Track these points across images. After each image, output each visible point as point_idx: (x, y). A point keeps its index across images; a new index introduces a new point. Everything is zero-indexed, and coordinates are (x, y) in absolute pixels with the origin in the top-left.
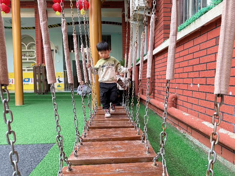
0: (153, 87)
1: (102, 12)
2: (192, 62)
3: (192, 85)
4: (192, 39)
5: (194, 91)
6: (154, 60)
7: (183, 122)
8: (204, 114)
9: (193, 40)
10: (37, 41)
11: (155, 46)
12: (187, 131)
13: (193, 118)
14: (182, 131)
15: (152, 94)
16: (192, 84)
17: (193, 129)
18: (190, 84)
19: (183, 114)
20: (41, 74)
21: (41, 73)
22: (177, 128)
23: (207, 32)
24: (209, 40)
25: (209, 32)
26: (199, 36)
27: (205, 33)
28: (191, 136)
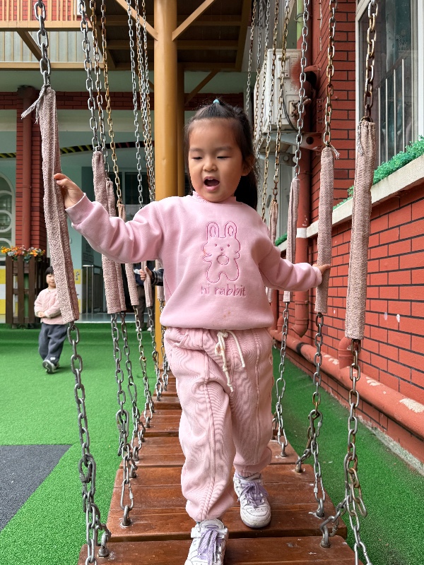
0: (310, 314)
2: (386, 264)
3: (386, 316)
4: (385, 214)
5: (390, 330)
6: (312, 250)
7: (371, 404)
8: (409, 382)
9: (387, 215)
10: (20, 190)
11: (315, 215)
12: (379, 424)
13: (385, 393)
14: (369, 425)
15: (308, 333)
16: (386, 313)
17: (390, 419)
18: (383, 313)
19: (368, 382)
20: (26, 275)
21: (26, 272)
23: (411, 203)
24: (415, 221)
25: (414, 202)
26: (397, 209)
27: (408, 204)
28: (386, 436)
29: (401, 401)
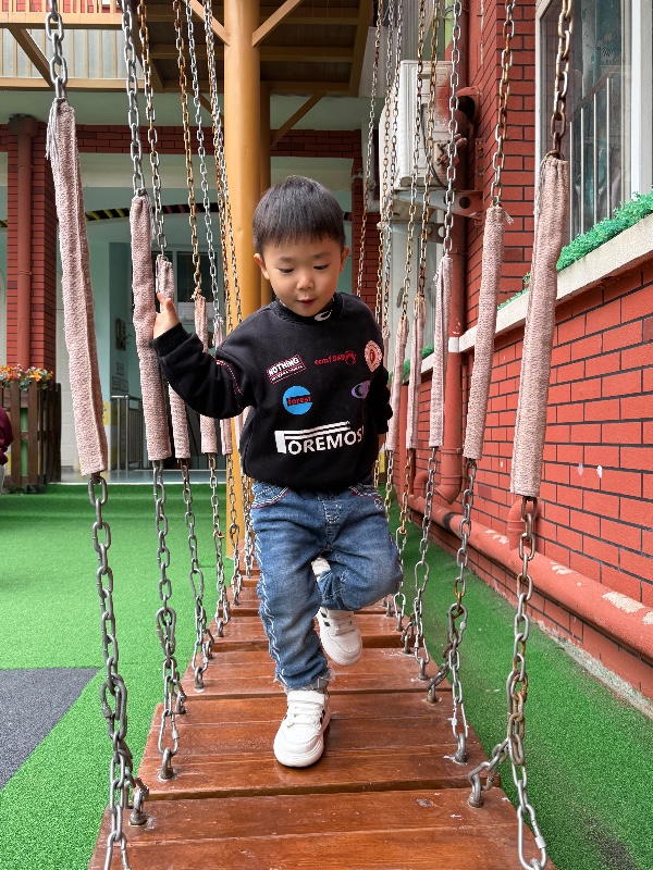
1: (273, 171)
2: (581, 390)
3: (580, 469)
4: (581, 314)
5: (587, 489)
6: (467, 370)
7: (556, 603)
8: (616, 568)
9: (583, 316)
10: (13, 278)
12: (569, 632)
13: (579, 584)
14: (555, 634)
15: (461, 497)
16: (581, 465)
17: (587, 624)
18: (577, 465)
19: (554, 568)
20: (24, 411)
22: (541, 623)
23: (621, 296)
24: (625, 323)
25: (624, 295)
26: (599, 306)
27: (617, 298)
28: (581, 651)
29: (604, 597)
